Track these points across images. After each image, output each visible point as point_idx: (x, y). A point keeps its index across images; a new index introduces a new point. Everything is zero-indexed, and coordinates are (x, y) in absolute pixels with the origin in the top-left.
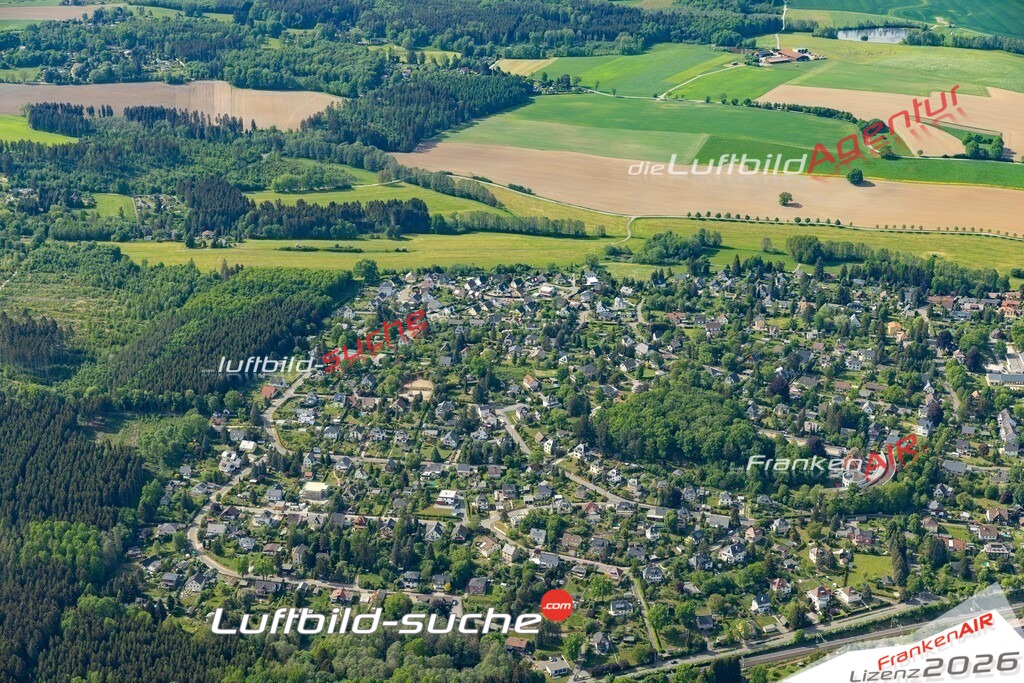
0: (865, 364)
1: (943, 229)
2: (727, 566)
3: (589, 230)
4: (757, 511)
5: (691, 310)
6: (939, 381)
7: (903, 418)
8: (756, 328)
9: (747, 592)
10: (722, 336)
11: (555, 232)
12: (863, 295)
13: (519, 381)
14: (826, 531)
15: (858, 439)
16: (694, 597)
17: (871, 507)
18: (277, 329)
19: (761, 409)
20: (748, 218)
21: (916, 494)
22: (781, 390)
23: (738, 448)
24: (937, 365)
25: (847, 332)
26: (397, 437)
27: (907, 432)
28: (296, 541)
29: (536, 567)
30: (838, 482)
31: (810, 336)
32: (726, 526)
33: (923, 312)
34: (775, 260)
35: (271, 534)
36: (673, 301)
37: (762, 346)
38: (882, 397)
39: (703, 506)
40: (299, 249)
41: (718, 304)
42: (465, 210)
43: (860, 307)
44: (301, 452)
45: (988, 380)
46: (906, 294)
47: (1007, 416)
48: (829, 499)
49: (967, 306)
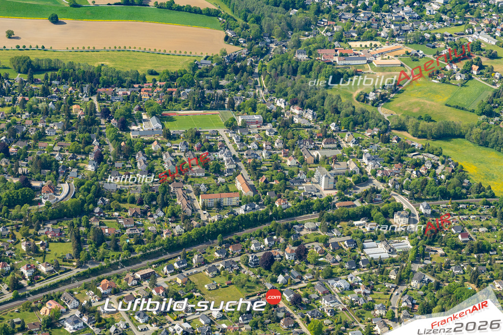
0: (57, 131)
1: (107, 48)
6: (102, 138)
7: (80, 161)
12: (58, 90)
14: (32, 231)
15: (52, 176)
17: (59, 214)
21: (86, 204)
22: (4, 150)
24: (101, 129)
25: (47, 112)
27: (83, 169)
30: (40, 202)
31: (24, 117)
33: (94, 98)
34: (3, 72)
38: (67, 150)
43: (55, 97)
45: (131, 135)
46: (84, 88)
47: (141, 155)
48: (33, 212)
49: (120, 93)
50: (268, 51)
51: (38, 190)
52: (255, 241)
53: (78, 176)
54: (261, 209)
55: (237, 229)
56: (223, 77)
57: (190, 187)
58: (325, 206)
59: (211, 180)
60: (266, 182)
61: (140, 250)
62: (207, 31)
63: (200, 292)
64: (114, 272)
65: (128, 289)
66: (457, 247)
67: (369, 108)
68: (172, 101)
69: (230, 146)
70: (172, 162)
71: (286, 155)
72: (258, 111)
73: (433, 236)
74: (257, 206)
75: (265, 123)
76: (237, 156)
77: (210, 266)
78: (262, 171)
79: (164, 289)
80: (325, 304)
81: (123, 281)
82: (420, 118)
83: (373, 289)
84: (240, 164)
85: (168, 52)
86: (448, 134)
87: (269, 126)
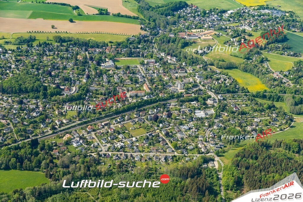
0: (71, 66)
1: (93, 32)
2: (35, 117)
4: (43, 103)
5: (27, 56)
6: (89, 69)
7: (80, 78)
8: (44, 59)
9: (40, 123)
10: (35, 62)
12: (72, 49)
14: (60, 106)
15: (69, 84)
16: (26, 125)
17: (71, 99)
19: (44, 79)
20: (43, 32)
21: (82, 95)
22: (50, 74)
23: (37, 88)
24: (89, 65)
25: (67, 58)
27: (81, 81)
30: (64, 94)
31: (58, 60)
32: (35, 107)
33: (87, 53)
34: (50, 42)
36: (22, 54)
37: (45, 63)
38: (75, 74)
39: (29, 103)
41: (34, 54)
43: (71, 52)
45: (101, 67)
46: (83, 49)
47: (105, 75)
48: (61, 98)
49: (98, 50)
50: (158, 33)
51: (63, 90)
52: (151, 110)
53: (79, 84)
54: (154, 97)
55: (144, 105)
56: (140, 44)
57: (125, 89)
58: (180, 96)
59: (133, 86)
60: (156, 86)
61: (104, 114)
62: (133, 25)
63: (128, 130)
64: (93, 123)
65: (99, 129)
66: (233, 112)
67: (199, 56)
68: (118, 54)
69: (142, 72)
70: (118, 78)
71: (164, 76)
72: (154, 58)
73: (224, 108)
74: (152, 96)
75: (156, 62)
76: (144, 76)
77: (132, 120)
78: (154, 82)
79: (114, 129)
80: (179, 135)
81: (97, 126)
82: (220, 61)
83: (198, 129)
84: (146, 79)
85: (117, 34)
86: (231, 67)
87: (158, 64)
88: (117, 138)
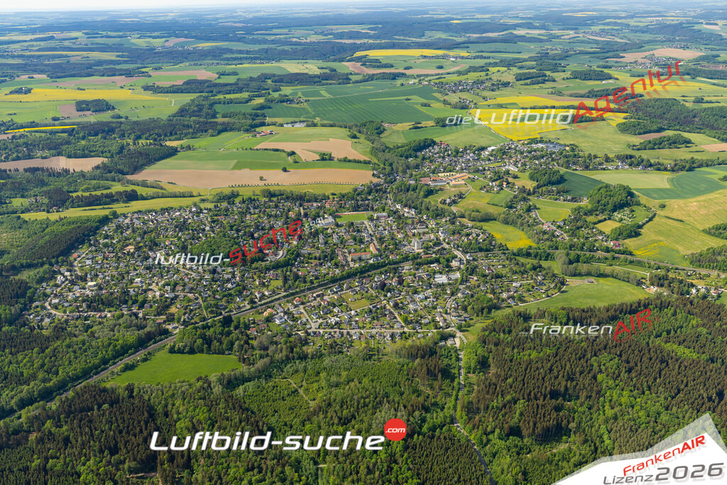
0: (280, 225)
1: (311, 183)
2: (230, 289)
3: (194, 194)
4: (241, 272)
5: (226, 215)
8: (247, 218)
9: (236, 296)
10: (235, 222)
11: (183, 196)
12: (283, 205)
13: (164, 243)
14: (262, 275)
15: (275, 247)
16: (219, 299)
17: (277, 266)
18: (78, 235)
19: (245, 242)
20: (248, 185)
21: (291, 261)
22: (252, 236)
25: (276, 216)
26: (121, 264)
27: (291, 243)
28: (84, 301)
29: (167, 298)
30: (267, 260)
31: (264, 219)
32: (230, 277)
34: (256, 198)
35: (76, 300)
36: (220, 213)
37: (248, 223)
39: (223, 273)
40: (89, 210)
41: (236, 212)
42: (150, 191)
43: (281, 208)
44: (86, 274)
45: (318, 226)
46: (296, 203)
47: (322, 235)
48: (263, 265)
49: (315, 205)
52: (377, 276)
53: (288, 247)
54: (382, 260)
55: (368, 271)
56: (370, 195)
57: (346, 251)
58: (416, 257)
59: (357, 247)
60: (386, 246)
61: (317, 283)
62: (363, 171)
63: (346, 302)
64: (302, 294)
65: (309, 302)
66: (485, 276)
67: (446, 207)
68: (341, 208)
69: (369, 229)
70: (338, 238)
71: (398, 233)
72: (386, 211)
73: (473, 271)
74: (380, 258)
75: (389, 217)
76: (372, 234)
77: (353, 289)
78: (384, 241)
79: (328, 301)
80: (411, 307)
81: (307, 298)
82: (473, 211)
83: (437, 299)
84: (373, 238)
86: (487, 219)
87: (391, 218)
88: (331, 312)
